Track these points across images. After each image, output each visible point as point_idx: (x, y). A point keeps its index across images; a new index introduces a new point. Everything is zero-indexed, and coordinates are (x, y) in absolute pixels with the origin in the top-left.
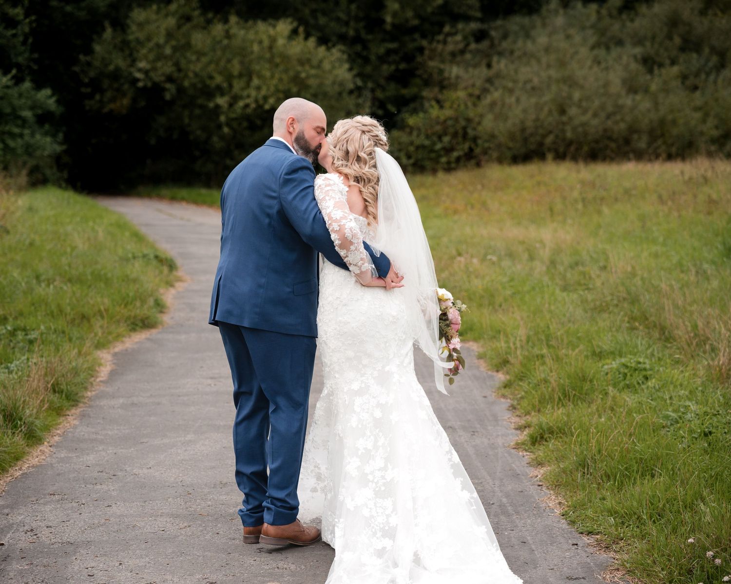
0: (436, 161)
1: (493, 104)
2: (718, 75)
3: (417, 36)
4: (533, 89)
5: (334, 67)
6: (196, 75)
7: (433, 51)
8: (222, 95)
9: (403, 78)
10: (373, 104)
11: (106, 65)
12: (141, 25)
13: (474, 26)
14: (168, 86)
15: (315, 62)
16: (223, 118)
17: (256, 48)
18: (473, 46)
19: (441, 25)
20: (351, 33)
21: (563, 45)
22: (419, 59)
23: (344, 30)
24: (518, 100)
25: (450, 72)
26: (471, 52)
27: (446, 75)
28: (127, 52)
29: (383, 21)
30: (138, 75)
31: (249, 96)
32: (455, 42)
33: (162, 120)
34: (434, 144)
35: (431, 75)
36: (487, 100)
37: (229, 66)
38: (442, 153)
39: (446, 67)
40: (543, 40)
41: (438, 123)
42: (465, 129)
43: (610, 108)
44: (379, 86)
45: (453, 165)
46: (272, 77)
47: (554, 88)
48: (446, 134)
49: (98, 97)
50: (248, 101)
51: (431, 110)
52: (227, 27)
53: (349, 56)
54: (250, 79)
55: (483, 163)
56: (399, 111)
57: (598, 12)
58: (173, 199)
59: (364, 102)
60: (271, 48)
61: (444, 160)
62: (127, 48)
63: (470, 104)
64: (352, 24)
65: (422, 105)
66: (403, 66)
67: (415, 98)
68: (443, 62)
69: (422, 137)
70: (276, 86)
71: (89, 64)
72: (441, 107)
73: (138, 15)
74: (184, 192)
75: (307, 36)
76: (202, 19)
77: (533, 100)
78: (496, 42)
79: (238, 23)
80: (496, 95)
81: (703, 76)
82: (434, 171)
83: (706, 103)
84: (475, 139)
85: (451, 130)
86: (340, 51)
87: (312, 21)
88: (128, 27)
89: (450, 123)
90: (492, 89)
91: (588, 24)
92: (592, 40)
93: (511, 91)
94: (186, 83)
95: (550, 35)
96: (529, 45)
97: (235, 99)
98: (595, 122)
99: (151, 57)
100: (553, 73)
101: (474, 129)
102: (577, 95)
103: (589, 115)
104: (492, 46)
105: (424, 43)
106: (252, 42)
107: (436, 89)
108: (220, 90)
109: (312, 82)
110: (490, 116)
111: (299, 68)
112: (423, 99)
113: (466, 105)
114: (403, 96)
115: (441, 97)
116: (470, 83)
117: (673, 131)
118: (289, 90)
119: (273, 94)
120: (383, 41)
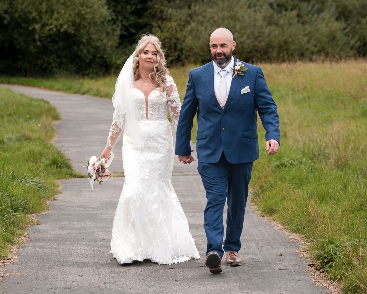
1: (192, 30)
2: (318, 16)
4: (214, 21)
5: (99, 8)
6: (22, 11)
8: (37, 23)
9: (139, 13)
10: (121, 30)
14: (5, 16)
16: (37, 36)
22: (149, 3)
24: (206, 28)
25: (167, 12)
27: (165, 13)
31: (51, 24)
35: (156, 12)
36: (188, 28)
37: (40, 6)
39: (166, 9)
42: (175, 44)
43: (257, 34)
50: (51, 27)
51: (156, 33)
54: (52, 14)
55: (186, 64)
56: (137, 33)
59: (117, 27)
63: (178, 29)
65: (151, 29)
66: (139, 6)
68: (163, 5)
70: (67, 18)
72: (162, 31)
74: (14, 80)
80: (193, 25)
84: (181, 50)
85: (168, 45)
89: (167, 40)
90: (191, 22)
93: (202, 23)
94: (16, 15)
97: (44, 26)
98: (248, 42)
100: (225, 13)
101: (181, 44)
103: (245, 37)
108: (34, 20)
109: (88, 16)
110: (190, 37)
111: (81, 8)
112: (152, 26)
113: (176, 30)
114: (139, 24)
115: (162, 26)
116: (179, 18)
117: (292, 47)
118: (75, 21)
119: (66, 23)
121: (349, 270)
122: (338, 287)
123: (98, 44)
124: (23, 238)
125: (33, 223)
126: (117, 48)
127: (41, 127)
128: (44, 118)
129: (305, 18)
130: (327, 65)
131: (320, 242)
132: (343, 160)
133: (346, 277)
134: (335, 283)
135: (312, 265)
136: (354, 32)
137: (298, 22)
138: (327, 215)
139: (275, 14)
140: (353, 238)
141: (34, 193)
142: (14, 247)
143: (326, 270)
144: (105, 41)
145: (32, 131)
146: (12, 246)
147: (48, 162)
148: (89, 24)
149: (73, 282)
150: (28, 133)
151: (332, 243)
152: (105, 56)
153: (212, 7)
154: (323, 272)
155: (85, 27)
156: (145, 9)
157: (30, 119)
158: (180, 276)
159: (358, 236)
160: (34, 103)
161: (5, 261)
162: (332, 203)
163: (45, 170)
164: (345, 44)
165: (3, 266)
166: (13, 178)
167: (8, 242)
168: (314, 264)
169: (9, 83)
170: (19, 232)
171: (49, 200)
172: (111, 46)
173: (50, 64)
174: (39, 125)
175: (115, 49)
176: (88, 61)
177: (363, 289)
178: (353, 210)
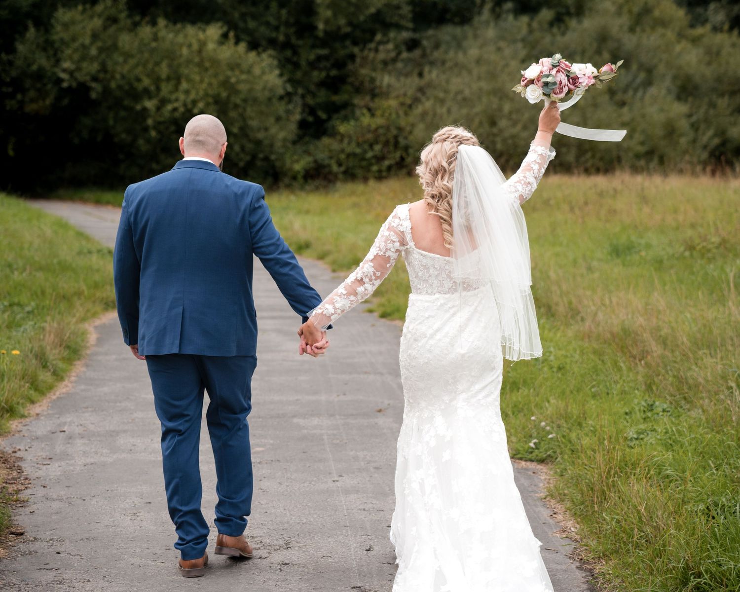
0: (367, 169)
1: (424, 114)
2: (645, 93)
3: (348, 43)
4: (464, 99)
5: (263, 73)
6: (123, 77)
7: (364, 59)
8: (150, 98)
9: (333, 84)
10: (303, 112)
11: (29, 65)
12: (66, 26)
13: (405, 35)
14: (94, 85)
15: (245, 67)
16: (150, 122)
17: (185, 51)
18: (405, 55)
19: (373, 33)
20: (281, 38)
21: (493, 57)
22: (350, 67)
23: (274, 35)
24: (449, 111)
25: (382, 80)
26: (402, 60)
27: (378, 83)
28: (51, 52)
29: (315, 28)
30: (63, 75)
31: (177, 100)
32: (387, 51)
33: (87, 121)
34: (365, 152)
35: (362, 83)
36: (419, 110)
37: (157, 69)
38: (373, 161)
39: (377, 75)
40: (474, 52)
41: (369, 131)
42: (396, 137)
44: (309, 92)
45: (384, 174)
46: (202, 81)
47: (485, 100)
48: (377, 142)
49: (19, 96)
50: (176, 105)
51: (362, 119)
52: (154, 30)
53: (279, 61)
54: (178, 82)
56: (329, 118)
57: (529, 25)
58: (98, 202)
59: (294, 108)
60: (200, 51)
61: (375, 168)
62: (51, 48)
63: (401, 113)
64: (282, 29)
65: (353, 112)
66: (334, 73)
67: (346, 105)
68: (374, 70)
69: (353, 145)
70: (205, 90)
71: (11, 63)
72: (373, 115)
73: (63, 15)
75: (237, 42)
76: (129, 21)
77: (464, 111)
78: (428, 51)
79: (166, 26)
80: (428, 104)
81: (631, 93)
82: (365, 179)
83: (633, 120)
84: (406, 148)
85: (383, 139)
86: (270, 56)
87: (241, 25)
88: (52, 26)
89: (381, 131)
90: (423, 99)
91: (519, 37)
93: (442, 101)
94: (113, 85)
95: (481, 47)
96: (461, 56)
97: (163, 102)
99: (76, 57)
100: (483, 84)
101: (406, 138)
102: (507, 107)
103: (519, 127)
104: (424, 55)
105: (356, 50)
106: (181, 46)
107: (368, 98)
108: (147, 93)
109: (243, 87)
110: (421, 126)
111: (229, 73)
112: (354, 107)
113: (397, 114)
114: (333, 103)
115: (373, 105)
116: (402, 92)
118: (219, 95)
119: (202, 99)
120: (313, 47)
123: (260, 135)
126: (294, 143)
136: (707, 123)
137: (610, 101)
144: (273, 130)
148: (245, 101)
152: (273, 157)
153: (459, 75)
155: (236, 106)
156: (343, 78)
172: (285, 140)
175: (289, 145)
176: (242, 164)
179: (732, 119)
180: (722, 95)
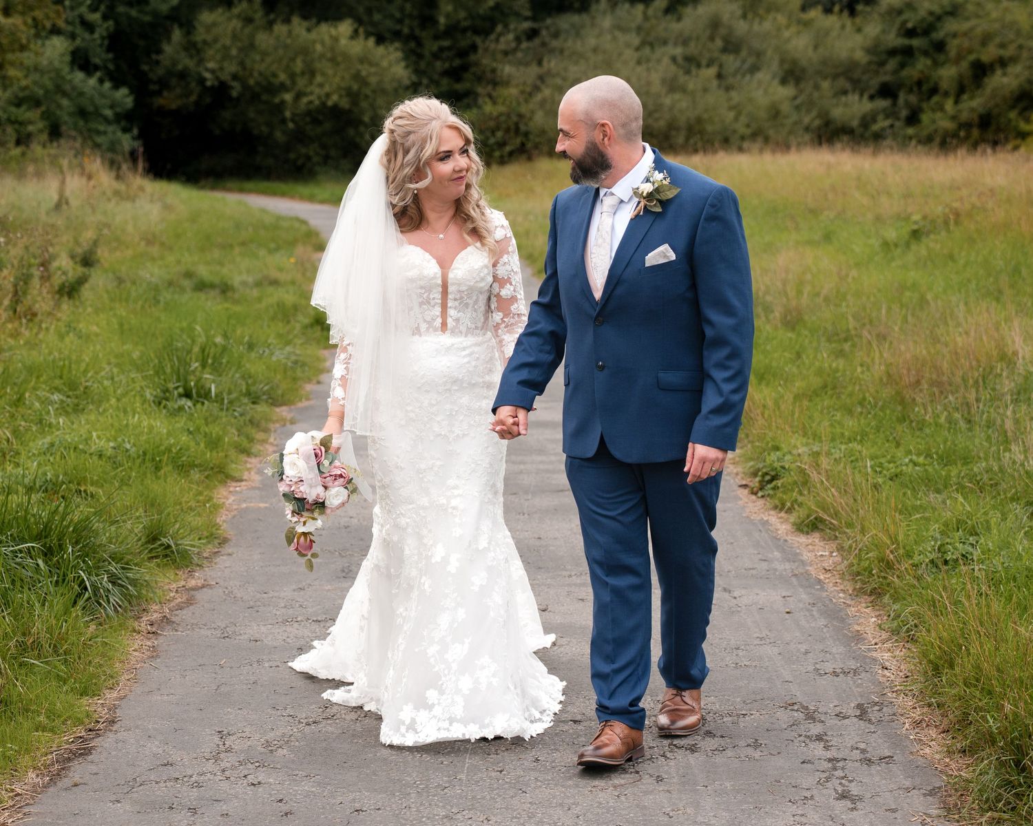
3: (469, 34)
5: (390, 65)
6: (261, 74)
7: (486, 50)
8: (287, 91)
9: (455, 74)
11: (175, 65)
12: (209, 28)
13: (527, 25)
15: (373, 60)
16: (287, 114)
17: (318, 47)
18: (524, 45)
19: (494, 25)
20: (406, 30)
21: (609, 46)
22: (473, 57)
23: (399, 27)
25: (502, 71)
26: (522, 50)
27: (499, 73)
28: (195, 53)
31: (311, 93)
32: (507, 41)
33: (226, 115)
34: (488, 138)
35: (484, 72)
36: (539, 97)
37: (292, 64)
38: (495, 147)
39: (500, 66)
40: (591, 41)
41: (491, 119)
42: (517, 124)
44: (433, 81)
45: (506, 159)
46: (335, 75)
48: (499, 129)
49: (165, 94)
50: (311, 98)
51: (484, 106)
52: (289, 27)
53: (403, 51)
54: (313, 76)
55: (534, 157)
60: (333, 47)
61: (497, 154)
62: (192, 48)
63: (521, 100)
64: (406, 22)
65: (475, 100)
66: (456, 62)
67: (467, 94)
68: (495, 60)
70: (338, 83)
71: (157, 62)
72: (495, 103)
73: (206, 17)
74: (249, 185)
75: (366, 38)
76: (265, 21)
78: (547, 40)
79: (300, 24)
80: (546, 92)
81: (739, 77)
84: (526, 134)
85: (504, 126)
86: (396, 49)
88: (194, 28)
89: (503, 118)
90: (543, 87)
91: (634, 25)
92: (636, 41)
94: (251, 82)
96: (579, 45)
97: (298, 96)
99: (218, 57)
101: (526, 124)
104: (543, 44)
105: (478, 40)
106: (314, 42)
108: (283, 87)
109: (373, 80)
111: (360, 67)
112: (477, 95)
113: (518, 102)
115: (494, 94)
116: (522, 80)
117: (709, 128)
118: (351, 87)
119: (335, 91)
120: (436, 37)
121: (806, 492)
122: (786, 521)
124: (267, 446)
125: (283, 422)
127: (296, 263)
128: (300, 250)
129: (730, 80)
130: (768, 157)
131: (758, 447)
132: (794, 314)
133: (800, 505)
134: (782, 514)
135: (745, 486)
136: (810, 104)
137: (719, 86)
138: (770, 403)
139: (681, 72)
140: (811, 441)
141: (285, 371)
142: (253, 460)
143: (767, 493)
145: (281, 270)
146: (249, 460)
147: (307, 321)
148: (374, 92)
149: (351, 517)
150: (274, 274)
151: (777, 448)
153: (576, 63)
154: (763, 497)
155: (367, 97)
156: (465, 68)
157: (277, 249)
158: (528, 507)
159: (820, 437)
160: (285, 224)
161: (239, 484)
162: (777, 383)
163: (303, 334)
164: (796, 123)
165: (236, 492)
166: (251, 347)
167: (243, 453)
168: (747, 483)
169: (241, 191)
170: (260, 436)
171: (309, 383)
173: (309, 158)
174: (292, 260)
177: (827, 522)
178: (813, 395)
179: (834, 101)
180: (825, 78)
